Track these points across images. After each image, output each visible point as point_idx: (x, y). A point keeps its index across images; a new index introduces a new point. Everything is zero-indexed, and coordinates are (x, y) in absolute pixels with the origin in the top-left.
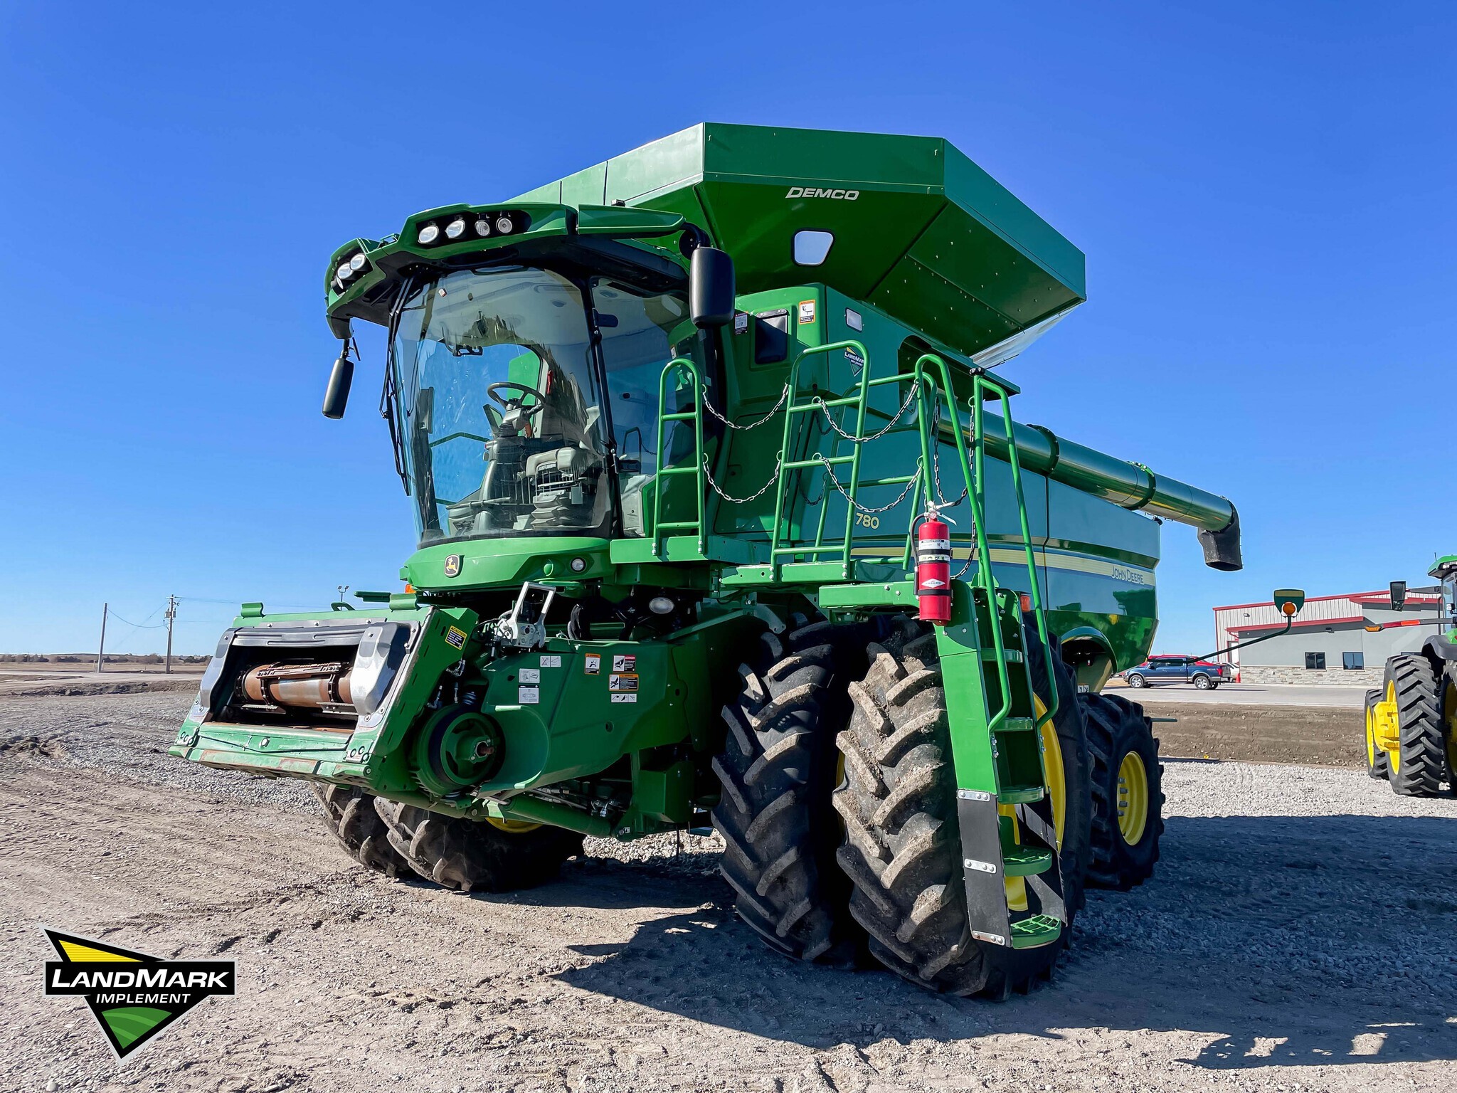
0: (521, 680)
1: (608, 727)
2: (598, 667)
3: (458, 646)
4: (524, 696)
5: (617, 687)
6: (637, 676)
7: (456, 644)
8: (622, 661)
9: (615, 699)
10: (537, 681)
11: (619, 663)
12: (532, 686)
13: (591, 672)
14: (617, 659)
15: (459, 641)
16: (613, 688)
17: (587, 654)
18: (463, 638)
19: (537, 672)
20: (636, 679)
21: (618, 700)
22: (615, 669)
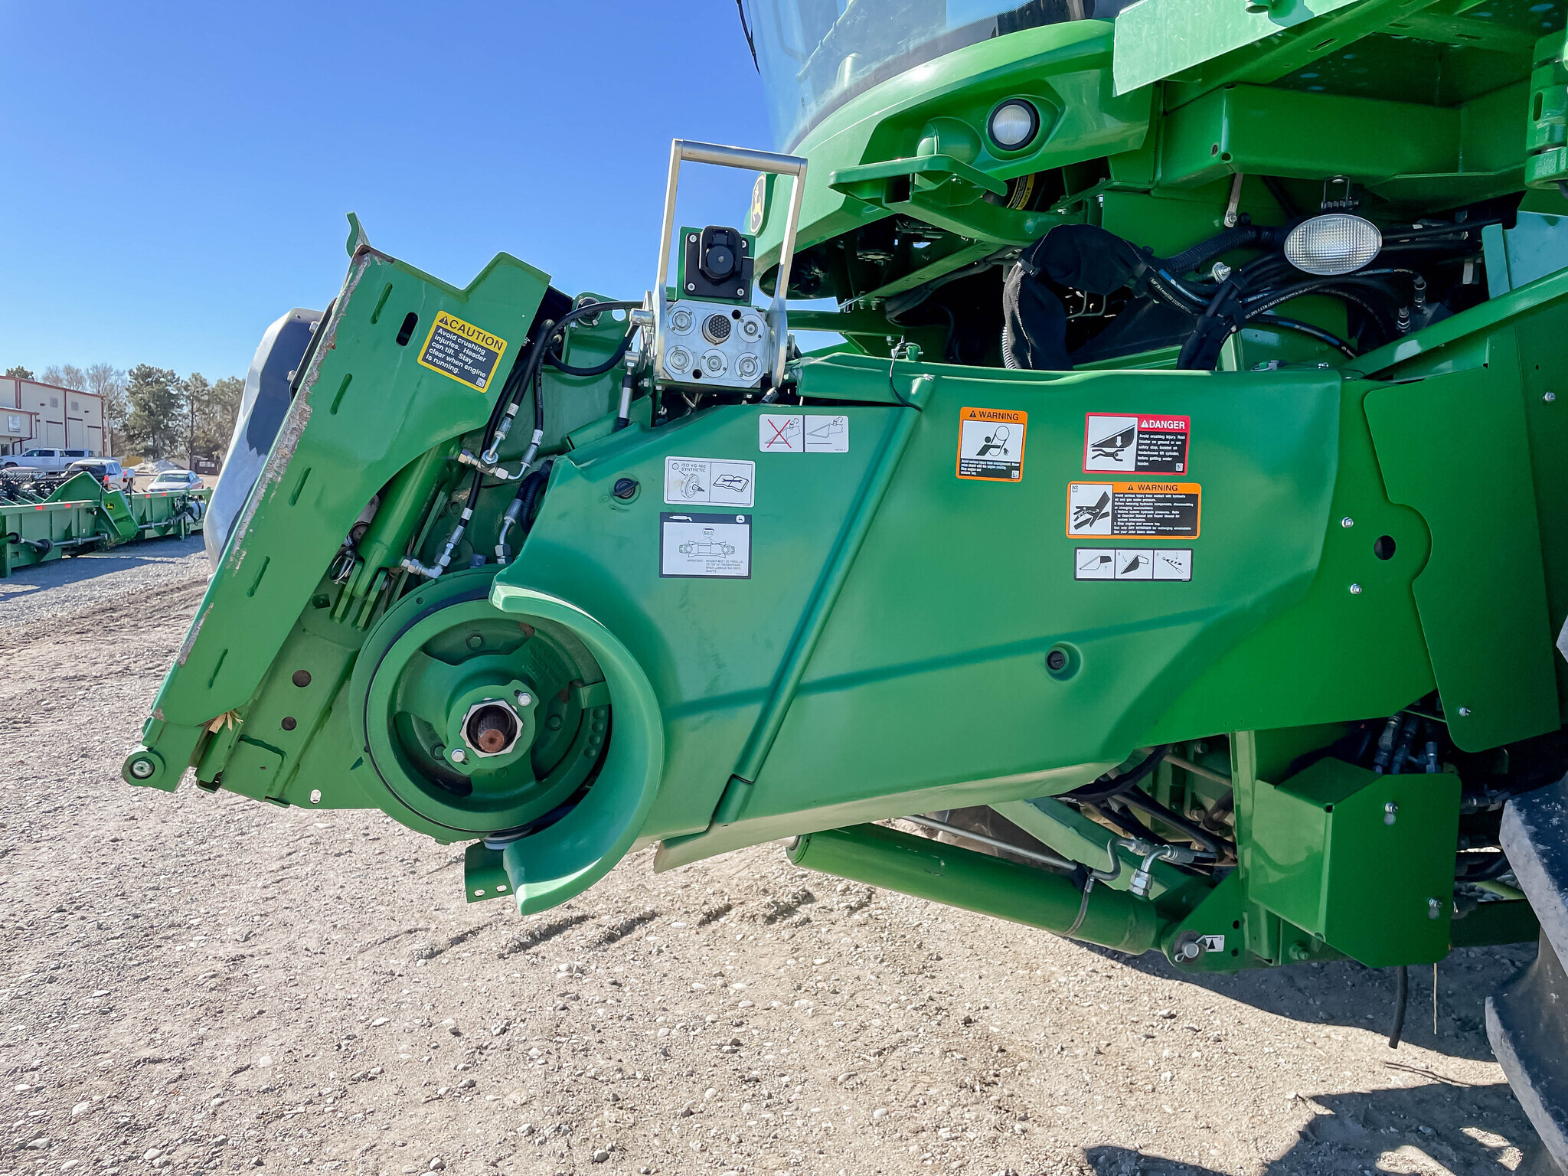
0: (674, 494)
1: (1057, 663)
2: (1015, 455)
3: (473, 379)
4: (684, 549)
5: (1102, 527)
6: (1194, 488)
7: (464, 374)
8: (1127, 436)
9: (1089, 566)
10: (746, 498)
11: (1111, 442)
12: (726, 517)
13: (985, 473)
14: (1101, 427)
15: (476, 364)
16: (1085, 530)
17: (966, 411)
18: (491, 356)
19: (746, 469)
20: (1192, 498)
21: (1105, 572)
22: (1095, 462)
